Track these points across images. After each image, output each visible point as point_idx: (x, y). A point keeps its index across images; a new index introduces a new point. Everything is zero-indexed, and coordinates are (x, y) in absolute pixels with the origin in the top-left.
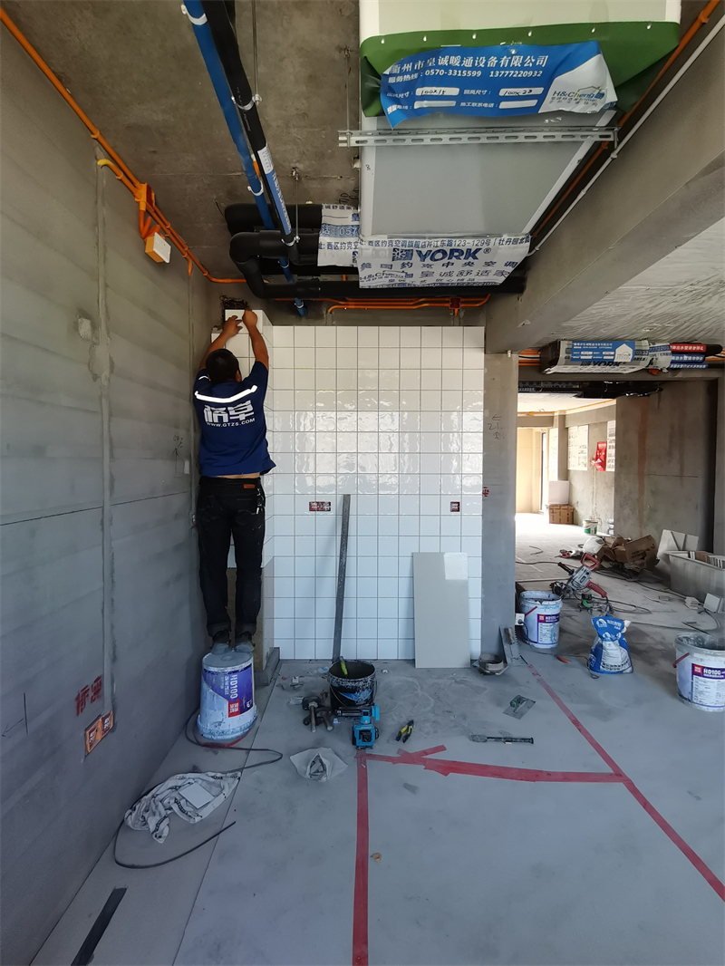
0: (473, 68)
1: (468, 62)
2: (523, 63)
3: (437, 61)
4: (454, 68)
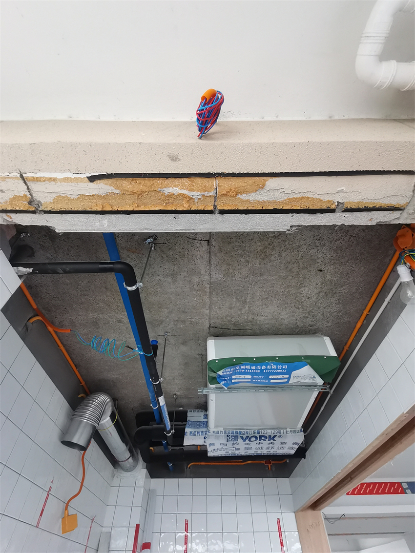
0: (256, 369)
1: (254, 368)
2: (277, 368)
3: (240, 368)
4: (247, 369)
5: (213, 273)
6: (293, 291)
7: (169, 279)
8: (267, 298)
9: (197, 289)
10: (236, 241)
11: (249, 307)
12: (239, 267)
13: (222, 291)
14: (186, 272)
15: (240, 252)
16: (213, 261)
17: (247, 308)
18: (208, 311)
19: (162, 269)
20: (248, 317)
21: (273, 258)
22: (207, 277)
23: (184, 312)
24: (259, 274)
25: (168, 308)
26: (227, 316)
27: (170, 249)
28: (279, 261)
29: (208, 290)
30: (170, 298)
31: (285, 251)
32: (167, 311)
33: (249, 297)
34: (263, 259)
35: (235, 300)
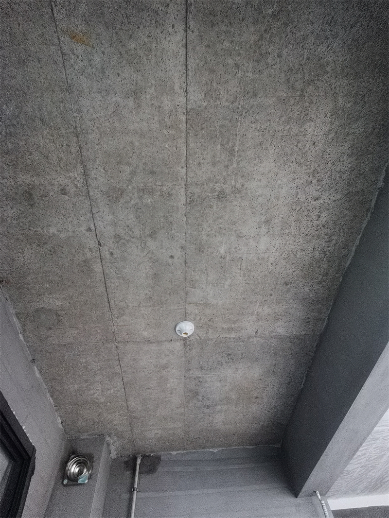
5: (191, 90)
6: (295, 130)
7: (131, 103)
8: (261, 144)
9: (169, 124)
10: (222, 22)
11: (238, 163)
12: (226, 77)
13: (202, 129)
14: (153, 88)
15: (227, 44)
16: (192, 64)
17: (235, 165)
18: (184, 170)
19: (119, 79)
20: (236, 181)
21: (270, 60)
22: (182, 100)
23: (152, 173)
24: (251, 94)
25: (129, 164)
26: (209, 180)
27: (131, 37)
28: (278, 66)
29: (183, 127)
30: (132, 143)
31: (286, 46)
32: (128, 169)
33: (238, 143)
34: (258, 61)
35: (219, 147)
